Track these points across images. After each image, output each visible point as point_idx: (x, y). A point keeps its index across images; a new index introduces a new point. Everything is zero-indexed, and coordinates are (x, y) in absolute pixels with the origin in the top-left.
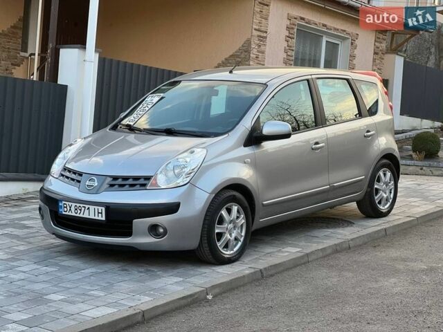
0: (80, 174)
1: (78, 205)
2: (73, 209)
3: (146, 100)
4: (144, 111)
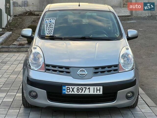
0: (67, 68)
1: (80, 87)
2: (75, 90)
3: (45, 21)
4: (52, 27)
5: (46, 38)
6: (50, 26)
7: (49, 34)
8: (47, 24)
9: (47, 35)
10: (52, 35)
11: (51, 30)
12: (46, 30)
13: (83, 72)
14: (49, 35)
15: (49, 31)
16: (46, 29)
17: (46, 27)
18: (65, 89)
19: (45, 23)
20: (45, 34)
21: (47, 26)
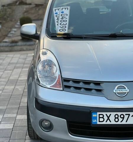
0: (98, 83)
1: (119, 114)
2: (112, 118)
3: (55, 12)
4: (65, 21)
5: (58, 36)
6: (62, 18)
7: (62, 30)
8: (57, 16)
9: (59, 32)
10: (66, 32)
11: (64, 25)
12: (58, 24)
13: (123, 90)
14: (63, 32)
15: (61, 26)
16: (56, 23)
17: (56, 21)
18: (97, 117)
19: (55, 15)
20: (55, 31)
21: (58, 19)
